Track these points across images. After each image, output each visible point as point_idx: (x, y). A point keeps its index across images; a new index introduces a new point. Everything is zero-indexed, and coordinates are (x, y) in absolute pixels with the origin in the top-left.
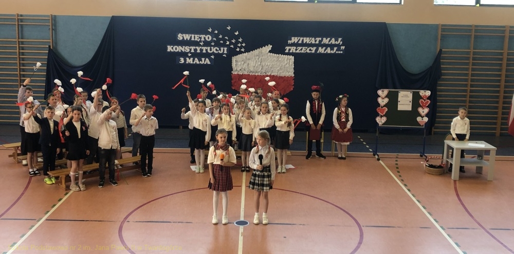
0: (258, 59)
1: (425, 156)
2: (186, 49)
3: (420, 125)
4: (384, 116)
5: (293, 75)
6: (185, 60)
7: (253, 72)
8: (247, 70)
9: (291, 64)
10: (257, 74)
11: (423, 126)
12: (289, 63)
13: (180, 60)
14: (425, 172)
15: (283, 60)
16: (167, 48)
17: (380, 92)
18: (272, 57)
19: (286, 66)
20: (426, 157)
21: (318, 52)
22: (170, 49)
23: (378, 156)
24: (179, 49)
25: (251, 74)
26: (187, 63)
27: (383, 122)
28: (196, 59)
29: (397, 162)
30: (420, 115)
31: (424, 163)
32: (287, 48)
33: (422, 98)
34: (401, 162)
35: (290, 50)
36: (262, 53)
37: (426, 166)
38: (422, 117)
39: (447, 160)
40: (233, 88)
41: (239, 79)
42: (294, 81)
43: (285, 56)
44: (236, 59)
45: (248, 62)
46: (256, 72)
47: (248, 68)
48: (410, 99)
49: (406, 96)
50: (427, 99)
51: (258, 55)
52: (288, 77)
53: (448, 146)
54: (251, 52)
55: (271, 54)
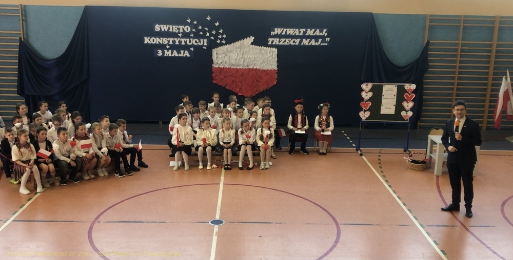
0: (240, 51)
1: (409, 151)
2: (164, 41)
3: (404, 120)
4: (368, 110)
5: (277, 69)
6: (163, 53)
7: (235, 66)
8: (228, 63)
9: (274, 56)
10: (238, 67)
11: (407, 120)
12: (272, 56)
13: (157, 53)
14: (408, 168)
15: (265, 52)
16: (144, 40)
17: (364, 86)
18: (254, 49)
19: (269, 59)
21: (302, 44)
22: (147, 40)
23: (361, 151)
24: (157, 41)
25: (232, 67)
26: (165, 55)
27: (367, 116)
28: (175, 51)
29: (379, 158)
30: (404, 109)
31: (407, 159)
32: (270, 40)
33: (407, 92)
34: (384, 157)
35: (273, 42)
36: (244, 45)
37: (409, 161)
38: (407, 111)
39: (431, 155)
40: (214, 82)
41: (220, 72)
42: (277, 74)
43: (267, 48)
44: (217, 51)
45: (229, 54)
46: (238, 65)
47: (230, 61)
48: (394, 93)
49: (391, 90)
50: (412, 93)
51: (240, 47)
52: (271, 70)
53: (432, 140)
54: (233, 44)
55: (254, 46)
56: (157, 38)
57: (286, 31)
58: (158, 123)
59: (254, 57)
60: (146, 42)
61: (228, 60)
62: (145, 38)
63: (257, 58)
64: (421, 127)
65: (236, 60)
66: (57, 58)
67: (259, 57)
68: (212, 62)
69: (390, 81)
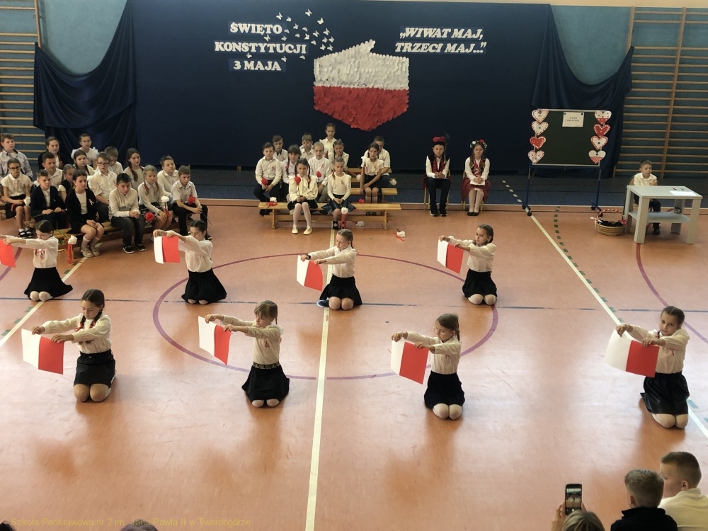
0: (354, 62)
1: (599, 208)
2: (244, 47)
3: (594, 164)
4: (541, 149)
5: (408, 88)
6: (243, 65)
7: (346, 83)
8: (337, 80)
9: (404, 70)
10: (352, 87)
11: (597, 164)
12: (401, 70)
13: (234, 65)
14: (597, 232)
15: (391, 63)
16: (214, 46)
17: (535, 114)
18: (375, 59)
19: (397, 74)
20: (600, 210)
21: (446, 51)
22: (219, 46)
23: (529, 209)
24: (233, 47)
25: (343, 86)
26: (246, 68)
27: (539, 158)
28: (259, 63)
29: (556, 218)
30: (594, 148)
31: (595, 219)
32: (399, 45)
33: (598, 123)
34: (562, 218)
35: (402, 48)
36: (359, 52)
37: (598, 222)
38: (597, 151)
39: (630, 214)
40: (316, 109)
41: (325, 95)
42: (408, 97)
43: (395, 57)
44: (320, 62)
45: (338, 67)
46: (351, 83)
47: (339, 76)
48: (580, 123)
49: (575, 119)
50: (606, 123)
51: (355, 57)
52: (399, 91)
53: (632, 193)
54: (343, 51)
55: (374, 54)
56: (234, 44)
57: (423, 32)
58: (235, 168)
59: (374, 71)
60: (217, 49)
61: (336, 76)
62: (217, 43)
63: (378, 72)
64: (618, 175)
65: (348, 75)
66: (91, 73)
67: (382, 70)
68: (314, 79)
69: (574, 106)
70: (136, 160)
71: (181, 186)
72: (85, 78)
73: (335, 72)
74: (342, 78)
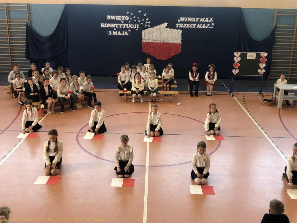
0: (159, 32)
2: (113, 25)
3: (260, 75)
4: (237, 69)
5: (181, 43)
6: (112, 33)
7: (155, 41)
8: (151, 39)
9: (180, 35)
10: (158, 42)
11: (261, 75)
13: (109, 33)
14: (261, 104)
15: (174, 32)
16: (100, 25)
17: (235, 54)
18: (167, 31)
19: (176, 36)
20: (263, 94)
21: (197, 27)
22: (102, 25)
23: (233, 94)
24: (108, 25)
25: (154, 42)
26: (113, 34)
27: (237, 72)
28: (119, 32)
29: (244, 98)
30: (260, 68)
31: (261, 98)
32: (178, 25)
33: (262, 58)
34: (247, 98)
35: (179, 26)
36: (161, 28)
37: (262, 100)
38: (262, 69)
39: (276, 96)
40: (143, 51)
41: (146, 45)
42: (181, 46)
43: (176, 30)
44: (145, 32)
45: (152, 34)
46: (157, 41)
47: (152, 38)
48: (254, 58)
49: (252, 56)
50: (265, 58)
51: (159, 30)
52: (177, 44)
53: (276, 87)
54: (154, 27)
55: (167, 28)
56: (109, 24)
57: (188, 19)
58: (109, 76)
59: (167, 35)
60: (102, 26)
61: (151, 37)
62: (102, 24)
63: (169, 36)
64: (270, 79)
65: (156, 37)
66: (49, 36)
67: (170, 35)
68: (142, 39)
69: (252, 51)
70: (69, 72)
71: (87, 84)
72: (47, 38)
73: (151, 36)
74: (153, 38)
